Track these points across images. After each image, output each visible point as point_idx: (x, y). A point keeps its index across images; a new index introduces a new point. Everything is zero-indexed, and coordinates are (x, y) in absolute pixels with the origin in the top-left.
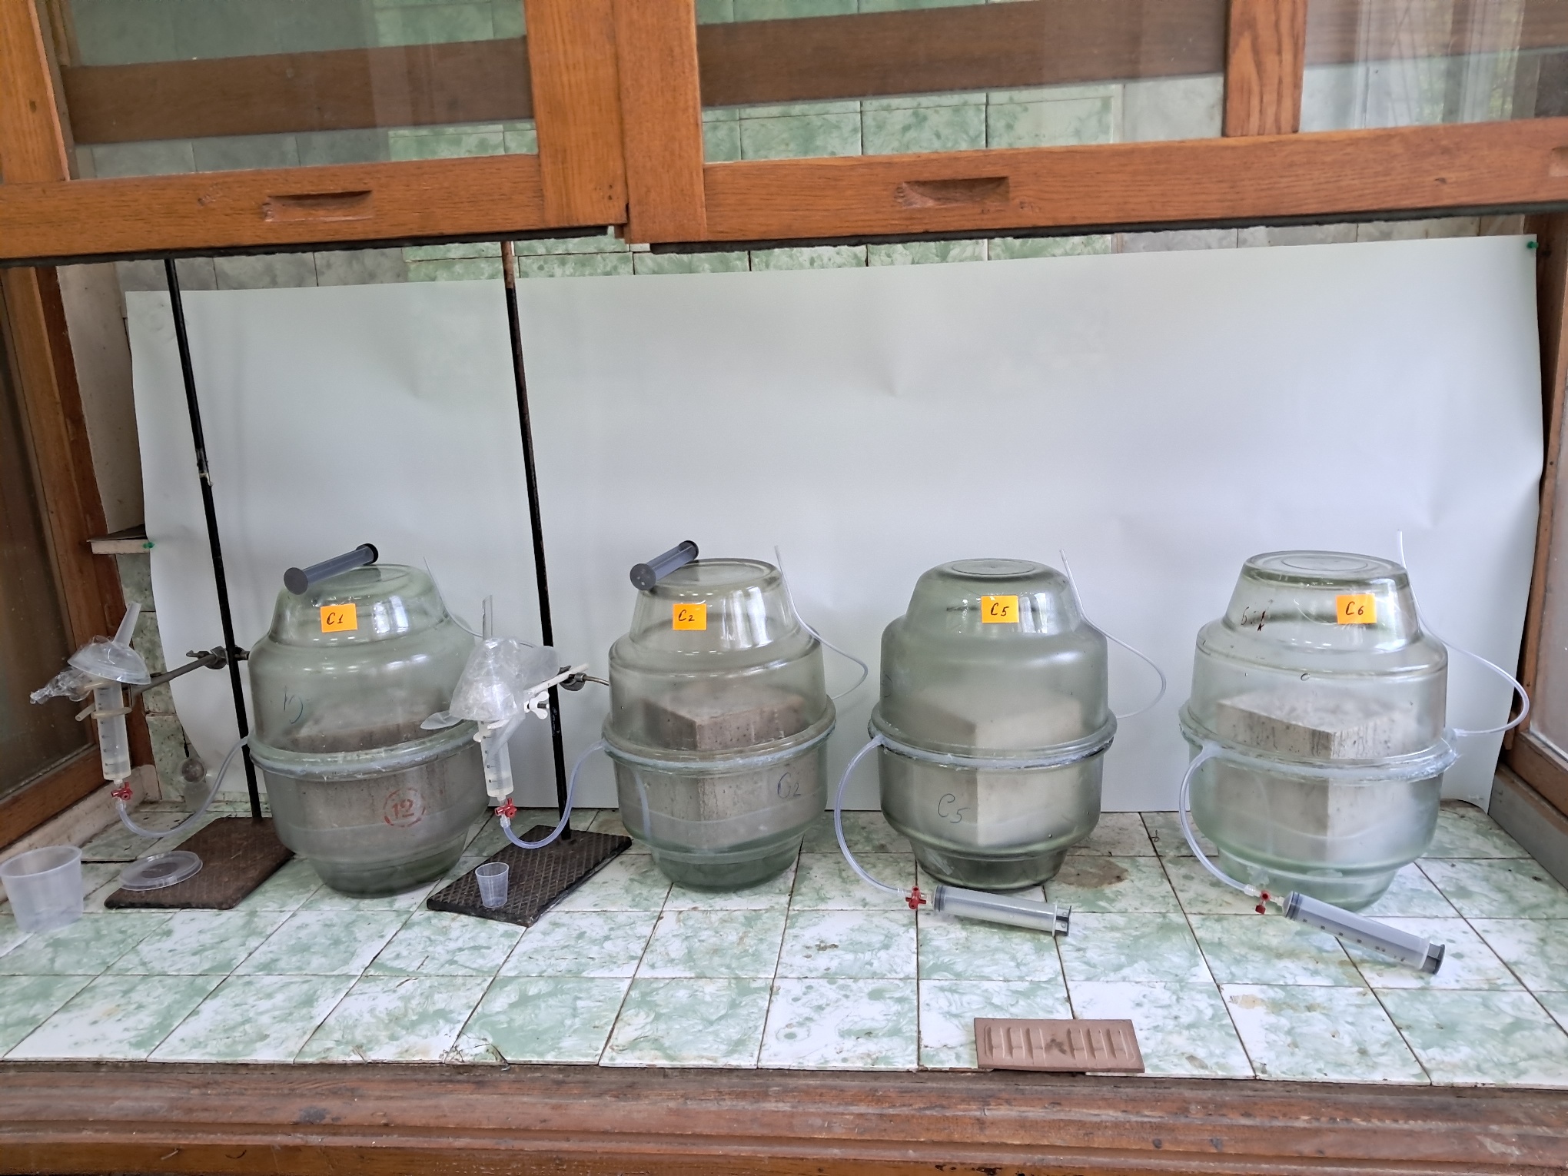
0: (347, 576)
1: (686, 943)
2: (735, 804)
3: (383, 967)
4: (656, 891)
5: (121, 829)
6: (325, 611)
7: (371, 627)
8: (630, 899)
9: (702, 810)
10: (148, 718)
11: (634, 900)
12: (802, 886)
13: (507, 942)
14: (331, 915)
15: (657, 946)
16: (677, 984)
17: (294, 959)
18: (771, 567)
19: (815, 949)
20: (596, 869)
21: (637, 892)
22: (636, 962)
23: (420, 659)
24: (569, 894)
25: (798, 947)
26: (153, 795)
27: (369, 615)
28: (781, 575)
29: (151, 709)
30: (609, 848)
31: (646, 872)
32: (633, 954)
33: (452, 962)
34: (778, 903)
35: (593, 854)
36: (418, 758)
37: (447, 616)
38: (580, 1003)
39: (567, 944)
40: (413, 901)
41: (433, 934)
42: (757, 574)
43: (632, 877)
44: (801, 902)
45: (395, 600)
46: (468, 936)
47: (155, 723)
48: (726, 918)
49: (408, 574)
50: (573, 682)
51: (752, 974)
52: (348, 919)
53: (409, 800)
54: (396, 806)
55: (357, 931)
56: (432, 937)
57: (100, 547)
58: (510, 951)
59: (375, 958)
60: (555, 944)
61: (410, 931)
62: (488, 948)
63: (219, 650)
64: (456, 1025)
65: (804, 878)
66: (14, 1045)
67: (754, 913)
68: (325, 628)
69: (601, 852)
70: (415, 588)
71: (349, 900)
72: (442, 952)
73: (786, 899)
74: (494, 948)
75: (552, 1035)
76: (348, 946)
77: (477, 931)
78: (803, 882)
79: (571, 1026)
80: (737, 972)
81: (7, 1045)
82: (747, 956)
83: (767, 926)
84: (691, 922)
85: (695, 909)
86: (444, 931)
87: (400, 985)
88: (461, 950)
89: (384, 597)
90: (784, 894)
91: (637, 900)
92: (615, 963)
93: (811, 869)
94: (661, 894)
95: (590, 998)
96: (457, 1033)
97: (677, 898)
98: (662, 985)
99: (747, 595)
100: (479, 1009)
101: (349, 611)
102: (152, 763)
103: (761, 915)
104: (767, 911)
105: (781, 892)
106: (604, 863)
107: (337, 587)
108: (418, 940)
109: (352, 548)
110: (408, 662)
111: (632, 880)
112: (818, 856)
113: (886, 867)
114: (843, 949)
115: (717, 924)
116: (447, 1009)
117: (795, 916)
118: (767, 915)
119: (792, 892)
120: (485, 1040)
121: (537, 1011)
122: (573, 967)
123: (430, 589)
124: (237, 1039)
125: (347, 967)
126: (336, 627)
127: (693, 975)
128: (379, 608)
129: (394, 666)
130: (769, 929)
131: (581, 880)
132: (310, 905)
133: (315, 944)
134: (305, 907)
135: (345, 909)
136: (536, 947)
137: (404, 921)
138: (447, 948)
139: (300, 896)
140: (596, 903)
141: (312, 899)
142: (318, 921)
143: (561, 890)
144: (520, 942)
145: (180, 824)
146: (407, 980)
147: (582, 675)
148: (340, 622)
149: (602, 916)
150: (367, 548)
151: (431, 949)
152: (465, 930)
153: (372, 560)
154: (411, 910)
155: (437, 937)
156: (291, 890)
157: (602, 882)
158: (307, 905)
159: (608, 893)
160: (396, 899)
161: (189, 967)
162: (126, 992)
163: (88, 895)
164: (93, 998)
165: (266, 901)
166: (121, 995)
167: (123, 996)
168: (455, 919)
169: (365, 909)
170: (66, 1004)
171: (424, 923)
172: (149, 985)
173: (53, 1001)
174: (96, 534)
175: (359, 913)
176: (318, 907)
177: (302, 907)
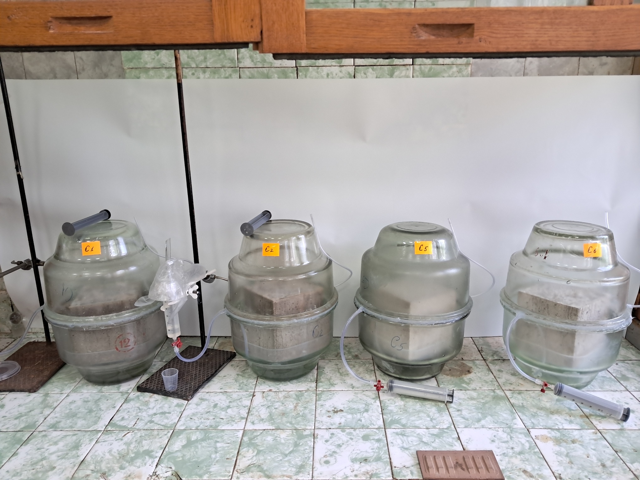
0: (95, 226)
1: (268, 409)
2: (291, 340)
3: (115, 425)
4: (251, 381)
6: (84, 245)
7: (108, 252)
8: (238, 385)
9: (275, 344)
11: (240, 386)
12: (321, 377)
13: (179, 410)
14: (87, 395)
15: (254, 411)
16: (266, 433)
17: (68, 421)
18: (309, 225)
19: (332, 412)
20: (220, 369)
21: (241, 381)
22: (245, 420)
23: (133, 269)
24: (207, 383)
25: (324, 412)
27: (107, 246)
28: (314, 229)
30: (225, 357)
31: (245, 370)
32: (242, 416)
33: (151, 422)
34: (310, 387)
35: (218, 361)
36: (133, 318)
37: (146, 246)
38: (219, 445)
39: (208, 410)
40: (129, 387)
41: (141, 405)
42: (302, 228)
43: (238, 373)
44: (322, 386)
45: (121, 240)
46: (158, 406)
48: (286, 395)
49: (126, 225)
50: (209, 279)
51: (303, 427)
52: (97, 397)
53: (128, 339)
54: (121, 342)
55: (101, 404)
56: (141, 407)
58: (180, 414)
59: (111, 420)
60: (203, 411)
61: (128, 404)
62: (169, 413)
63: (28, 261)
64: (155, 459)
65: (322, 373)
67: (299, 392)
68: (84, 253)
69: (222, 360)
70: (130, 233)
71: (96, 386)
72: (146, 416)
73: (314, 385)
74: (172, 413)
75: (206, 464)
76: (97, 414)
77: (164, 403)
78: (321, 375)
79: (215, 459)
80: (296, 426)
82: (300, 417)
83: (307, 400)
84: (269, 398)
85: (270, 390)
86: (146, 403)
87: (125, 436)
88: (155, 414)
89: (115, 237)
90: (313, 382)
91: (241, 385)
92: (234, 421)
93: (324, 368)
94: (253, 382)
95: (223, 441)
96: (156, 464)
97: (261, 385)
98: (259, 434)
99: (299, 239)
100: (167, 449)
101: (97, 244)
103: (303, 394)
104: (306, 391)
105: (311, 381)
106: (224, 366)
107: (90, 232)
108: (133, 409)
109: (98, 212)
110: (127, 271)
111: (238, 375)
112: (327, 361)
113: (360, 366)
114: (347, 412)
115: (282, 399)
116: (150, 450)
117: (320, 394)
118: (306, 394)
119: (317, 381)
120: (171, 468)
121: (197, 450)
122: (213, 424)
123: (137, 233)
124: (38, 470)
125: (96, 426)
126: (89, 253)
127: (274, 428)
128: (111, 243)
129: (120, 272)
130: (308, 402)
131: (213, 375)
132: (76, 390)
133: (79, 413)
134: (74, 391)
135: (94, 392)
136: (193, 412)
137: (125, 398)
138: (148, 413)
139: (71, 385)
140: (221, 387)
141: (77, 386)
142: (81, 399)
143: (204, 381)
144: (185, 409)
145: (10, 344)
146: (128, 433)
147: (213, 275)
148: (92, 250)
149: (225, 394)
150: (105, 211)
151: (140, 414)
152: (156, 403)
153: (108, 218)
154: (129, 392)
155: (143, 407)
156: (67, 381)
157: (223, 376)
158: (75, 389)
159: (227, 382)
160: (121, 386)
161: (13, 427)
165: (53, 387)
168: (151, 397)
169: (105, 392)
171: (136, 399)
175: (102, 394)
176: (81, 391)
177: (72, 391)
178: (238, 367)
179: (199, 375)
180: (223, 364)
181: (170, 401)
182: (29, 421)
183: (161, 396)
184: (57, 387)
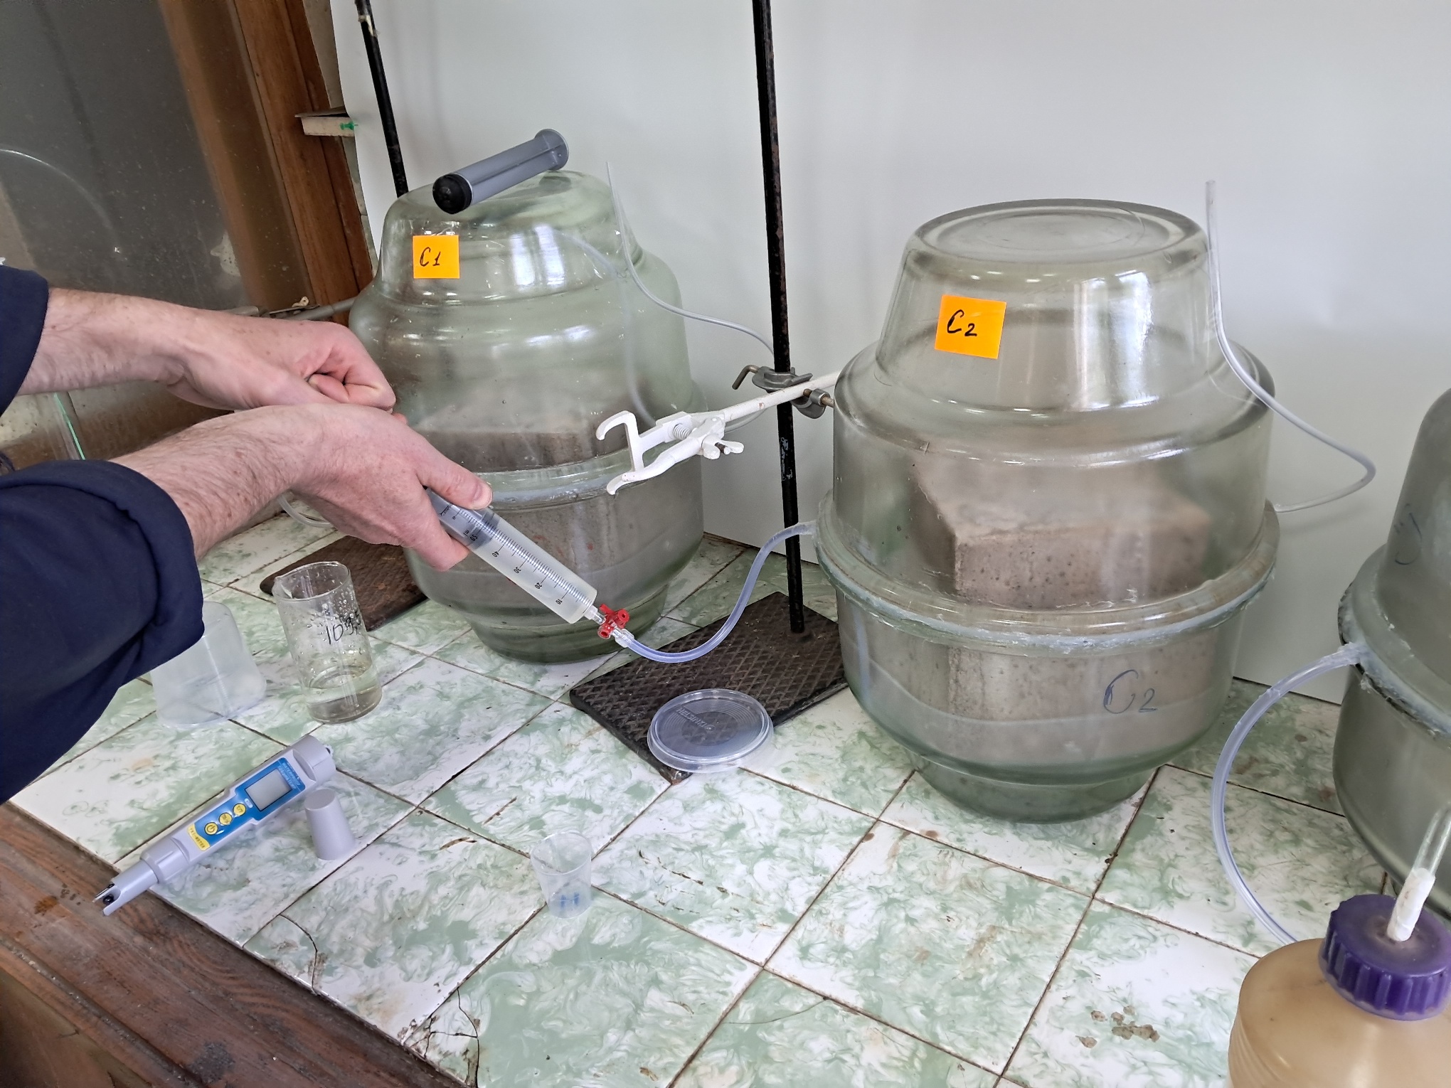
1: (883, 914)
2: (1022, 697)
3: (451, 800)
4: (888, 772)
8: (841, 775)
9: (952, 694)
11: (845, 780)
12: (1139, 846)
13: (630, 806)
14: (460, 676)
15: (832, 905)
16: (824, 1016)
18: (1189, 227)
19: (1108, 1024)
20: (816, 699)
21: (858, 764)
22: (784, 928)
25: (1076, 1007)
28: (1206, 246)
32: (789, 907)
33: (537, 823)
34: (1078, 874)
38: (655, 998)
39: (704, 842)
40: (561, 682)
41: (547, 755)
42: (1151, 241)
43: (865, 728)
44: (1124, 886)
46: (587, 774)
48: (973, 877)
50: (809, 404)
51: (963, 1047)
52: (473, 691)
55: (467, 717)
56: (544, 762)
58: (623, 826)
59: (454, 777)
60: (689, 837)
61: (525, 740)
62: (598, 810)
64: (462, 968)
65: (1150, 828)
67: (1026, 882)
71: (493, 657)
72: (538, 796)
73: (1095, 867)
74: (607, 812)
75: (571, 1061)
76: (438, 744)
77: (606, 767)
78: (1142, 837)
79: (611, 1050)
80: (939, 1030)
82: (974, 994)
83: (1039, 927)
84: (911, 866)
85: (931, 836)
86: (565, 753)
87: (448, 846)
88: (562, 800)
90: (1099, 854)
91: (851, 780)
92: (752, 917)
93: (1169, 808)
94: (892, 780)
95: (672, 990)
96: (455, 986)
97: (912, 799)
98: (798, 1008)
99: (1116, 289)
100: (510, 945)
103: (1037, 894)
104: (1055, 885)
105: (1094, 850)
106: (834, 690)
108: (524, 761)
111: (862, 734)
112: (1192, 781)
113: (1322, 848)
114: (1170, 1052)
115: (951, 888)
116: (471, 927)
117: (1102, 918)
118: (1048, 897)
119: (1115, 855)
120: (476, 1023)
121: (583, 988)
122: (686, 904)
125: (412, 783)
126: (429, 272)
127: (859, 1004)
130: (1039, 937)
132: (449, 653)
133: (406, 726)
134: (441, 653)
135: (480, 671)
136: (659, 831)
137: (530, 715)
138: (547, 790)
139: (450, 633)
140: (789, 766)
141: (457, 642)
142: (438, 683)
144: (646, 814)
146: (461, 840)
148: (436, 264)
149: (785, 796)
151: (527, 785)
152: (589, 762)
154: (552, 697)
155: (550, 763)
157: (816, 724)
158: (447, 650)
159: (817, 750)
160: (546, 672)
161: (262, 717)
162: (180, 736)
163: (265, 566)
164: (145, 733)
165: (411, 629)
166: (172, 738)
167: (172, 742)
168: (591, 734)
169: (502, 679)
170: (118, 733)
171: (550, 729)
172: (207, 732)
173: (110, 724)
174: (317, 107)
175: (491, 684)
176: (455, 659)
177: (438, 653)
181: (625, 766)
182: (299, 714)
183: (616, 739)
184: (420, 630)
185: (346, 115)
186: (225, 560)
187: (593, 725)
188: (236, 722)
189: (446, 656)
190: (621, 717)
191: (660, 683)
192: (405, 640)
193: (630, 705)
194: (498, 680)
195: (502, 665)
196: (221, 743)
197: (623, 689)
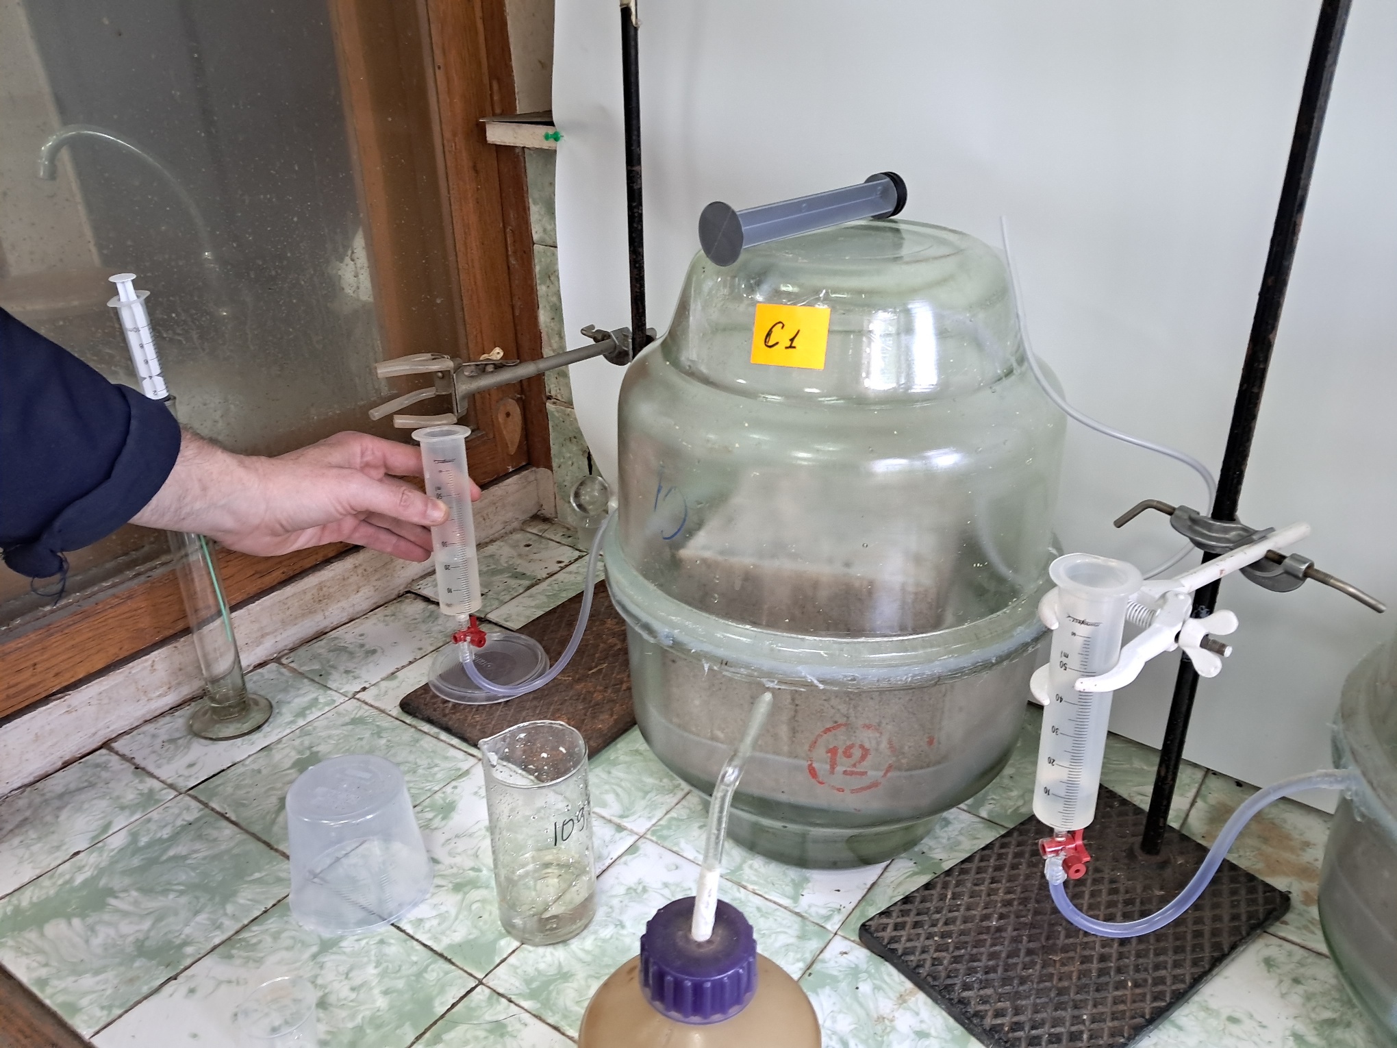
0: (832, 238)
5: (492, 556)
6: (765, 313)
7: (856, 368)
10: (550, 406)
20: (1214, 972)
23: (945, 460)
26: (548, 511)
29: (553, 393)
30: (1243, 909)
31: (1332, 1023)
36: (904, 675)
37: (1022, 360)
45: (923, 315)
47: (556, 414)
49: (959, 251)
53: (862, 747)
54: (833, 751)
57: (498, 134)
63: (622, 332)
66: (119, 1012)
68: (760, 355)
69: (1228, 919)
70: (971, 289)
81: (109, 1008)
89: (898, 301)
101: (816, 323)
102: (550, 467)
106: (1232, 956)
107: (802, 262)
109: (860, 180)
110: (917, 464)
123: (999, 295)
126: (779, 357)
128: (881, 323)
129: (887, 467)
132: (665, 832)
134: (658, 835)
139: (659, 799)
141: (673, 814)
142: (666, 885)
143: (1139, 1020)
145: (562, 568)
147: (1302, 560)
148: (791, 347)
150: (888, 179)
153: (891, 209)
154: (829, 926)
156: (651, 775)
157: (1225, 1013)
158: (663, 827)
160: (807, 880)
161: (435, 922)
162: (327, 946)
163: (398, 670)
164: (276, 936)
165: (607, 787)
166: (314, 949)
167: (314, 957)
168: (905, 1001)
169: (750, 887)
170: (237, 932)
171: (843, 985)
172: (364, 942)
173: (226, 914)
174: (498, 111)
175: (737, 895)
176: (677, 844)
177: (653, 830)
178: (1300, 989)
179: (1119, 971)
180: (1233, 947)
182: (485, 923)
183: (945, 1014)
184: (619, 790)
185: (551, 124)
186: (345, 657)
187: (901, 983)
188: (398, 928)
189: (664, 838)
190: (949, 981)
191: (985, 924)
192: (604, 805)
193: (956, 960)
194: (745, 888)
195: (744, 862)
196: (384, 965)
197: (936, 929)
